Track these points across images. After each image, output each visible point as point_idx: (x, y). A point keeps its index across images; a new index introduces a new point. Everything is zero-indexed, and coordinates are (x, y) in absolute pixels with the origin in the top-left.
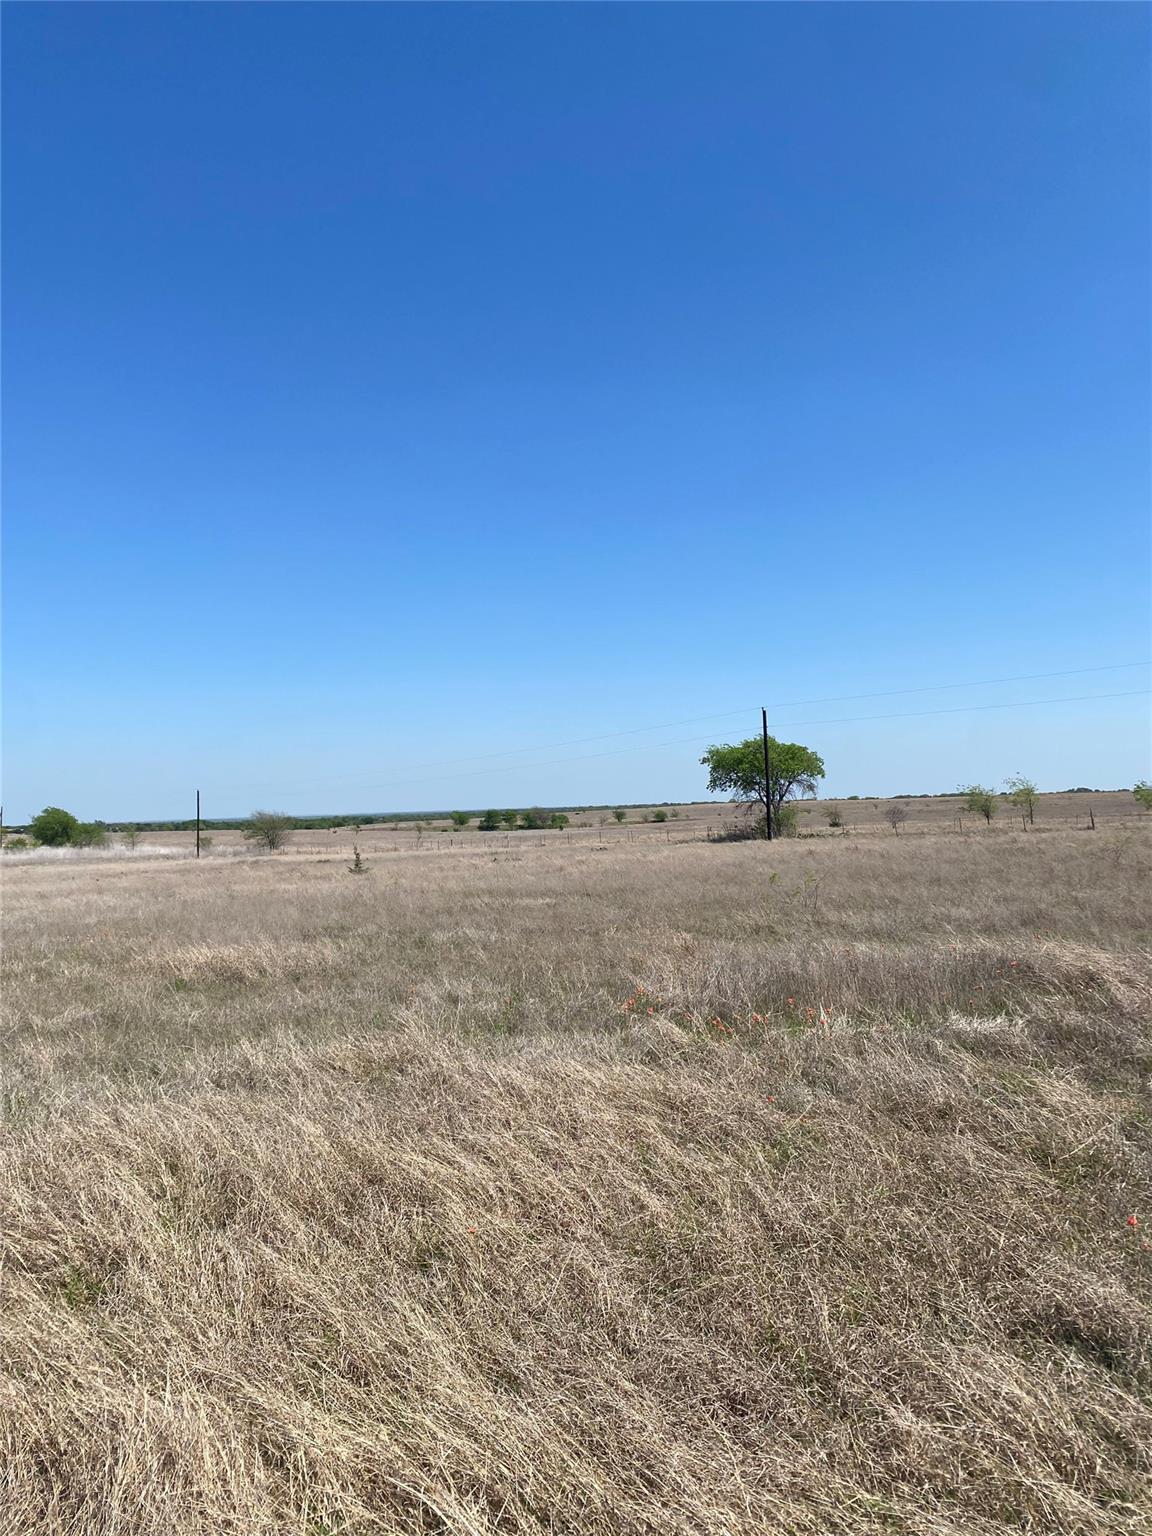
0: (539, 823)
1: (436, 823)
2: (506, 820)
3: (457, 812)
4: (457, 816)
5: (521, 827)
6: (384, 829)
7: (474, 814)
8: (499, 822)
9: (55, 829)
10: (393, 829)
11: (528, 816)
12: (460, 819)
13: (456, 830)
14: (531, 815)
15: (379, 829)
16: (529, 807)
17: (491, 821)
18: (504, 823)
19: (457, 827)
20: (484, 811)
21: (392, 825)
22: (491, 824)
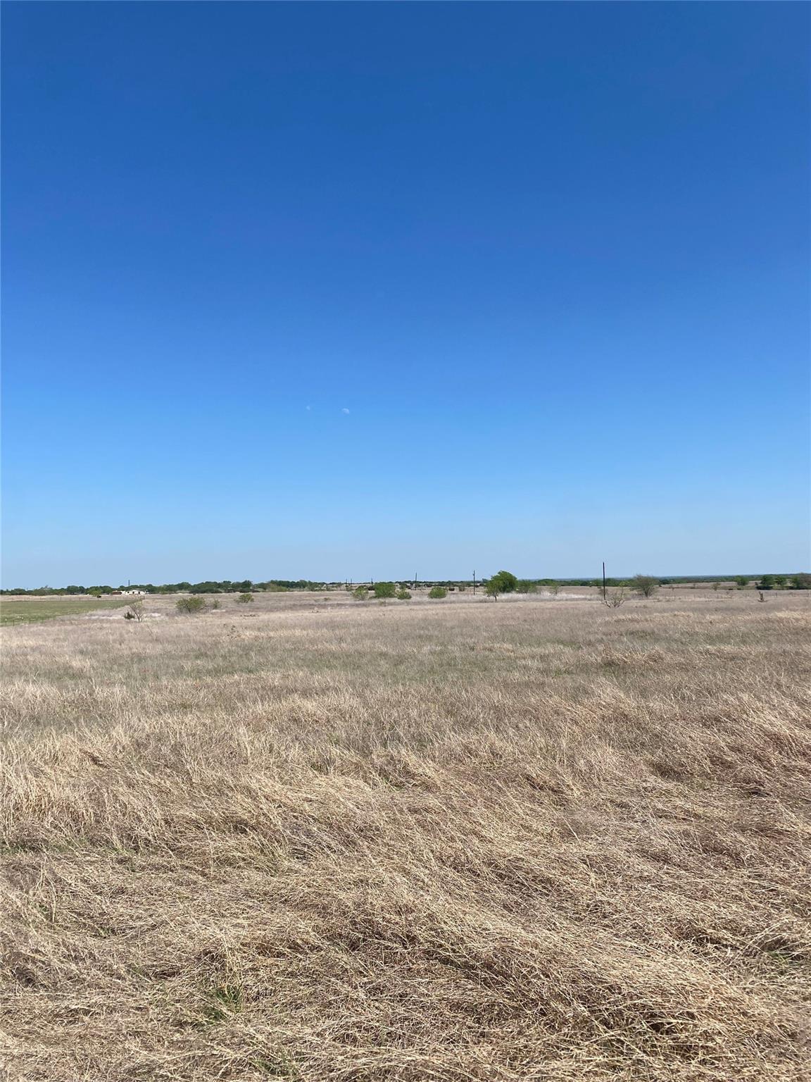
0: (805, 585)
1: (723, 584)
2: (778, 583)
3: (739, 576)
4: (740, 579)
5: (791, 588)
6: (686, 588)
7: (752, 578)
8: (773, 584)
9: (505, 583)
10: (692, 588)
11: (796, 579)
12: (742, 582)
13: (738, 589)
14: (798, 579)
15: (681, 588)
16: (795, 573)
17: (766, 583)
18: (776, 585)
19: (740, 587)
20: (759, 576)
21: (691, 585)
22: (766, 585)
